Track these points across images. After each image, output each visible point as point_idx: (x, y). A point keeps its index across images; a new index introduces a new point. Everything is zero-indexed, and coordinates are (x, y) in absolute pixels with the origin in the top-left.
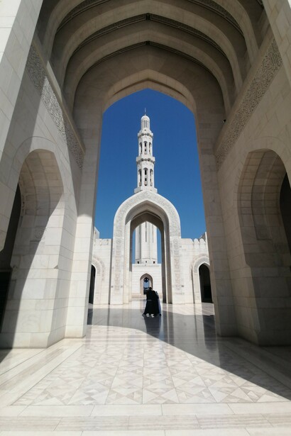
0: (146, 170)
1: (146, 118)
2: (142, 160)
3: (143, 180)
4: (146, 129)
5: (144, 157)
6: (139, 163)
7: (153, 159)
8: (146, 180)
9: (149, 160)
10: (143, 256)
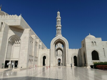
0: (59, 29)
1: (59, 12)
2: (58, 26)
3: (58, 32)
4: (59, 16)
5: (58, 25)
6: (57, 27)
7: (61, 26)
8: (59, 32)
9: (60, 26)
10: (58, 54)
